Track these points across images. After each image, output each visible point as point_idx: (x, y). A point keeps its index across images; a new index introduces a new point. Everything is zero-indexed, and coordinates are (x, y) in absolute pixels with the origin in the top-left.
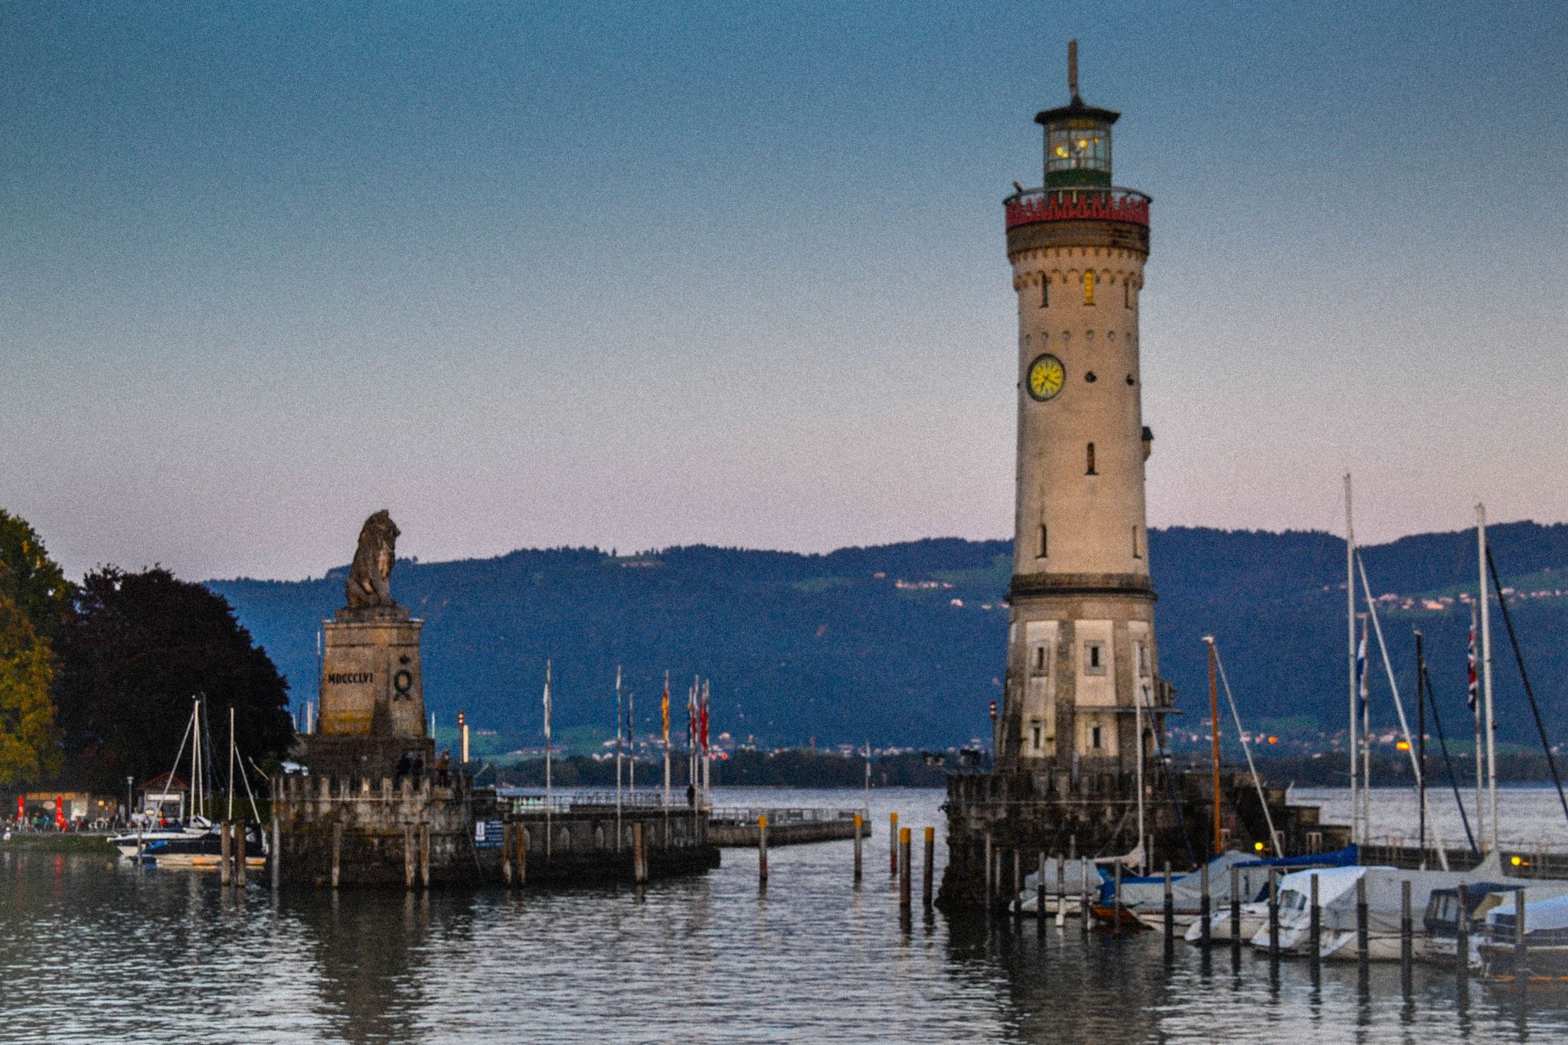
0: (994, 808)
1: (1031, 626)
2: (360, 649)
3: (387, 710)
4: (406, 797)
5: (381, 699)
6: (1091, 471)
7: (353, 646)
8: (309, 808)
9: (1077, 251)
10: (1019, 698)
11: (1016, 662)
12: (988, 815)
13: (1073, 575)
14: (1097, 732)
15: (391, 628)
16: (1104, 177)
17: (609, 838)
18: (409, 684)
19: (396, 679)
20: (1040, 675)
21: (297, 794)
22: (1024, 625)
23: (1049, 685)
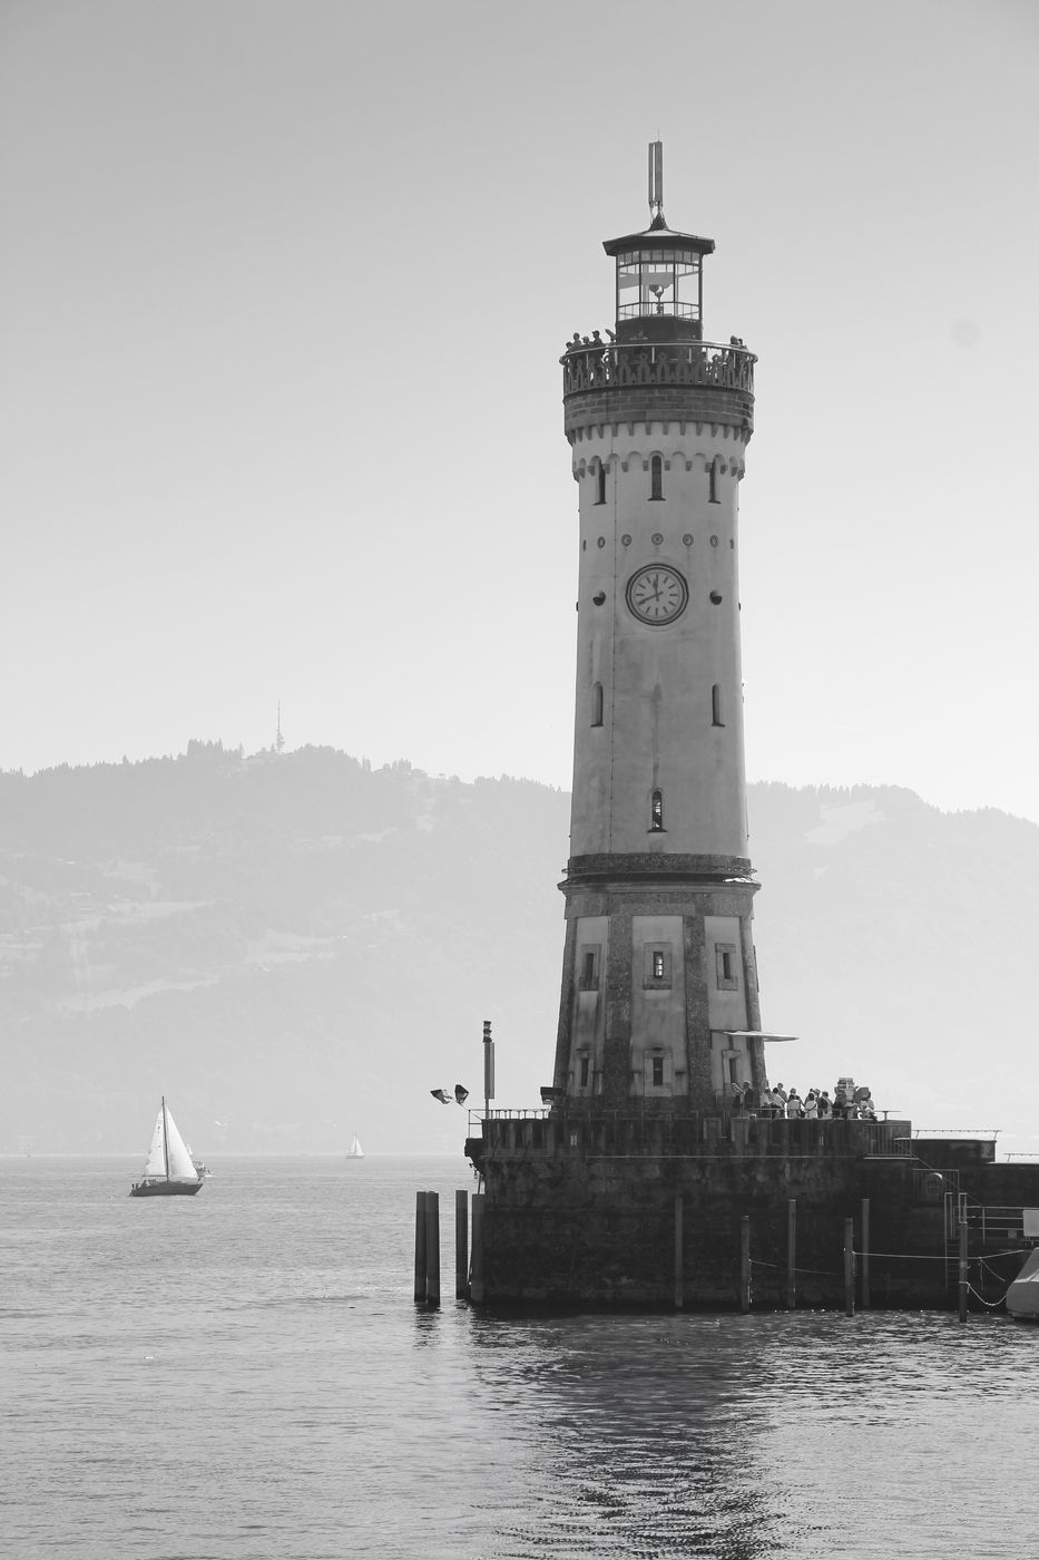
1: (639, 922)
6: (715, 722)
10: (626, 1016)
14: (732, 1064)
22: (629, 921)
23: (671, 1003)
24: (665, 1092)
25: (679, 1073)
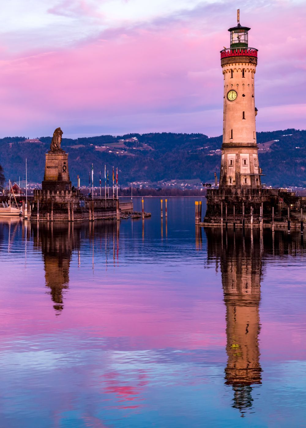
0: (221, 197)
1: (229, 155)
2: (55, 160)
3: (61, 175)
4: (67, 195)
5: (60, 172)
6: (244, 118)
7: (53, 160)
8: (45, 197)
9: (241, 64)
10: (226, 172)
11: (225, 163)
12: (220, 198)
13: (239, 143)
14: (246, 180)
15: (62, 155)
16: (246, 45)
17: (104, 204)
18: (66, 168)
19: (63, 167)
20: (231, 167)
21: (41, 194)
22: (227, 155)
23: (233, 169)
24: (232, 184)
25: (234, 181)
